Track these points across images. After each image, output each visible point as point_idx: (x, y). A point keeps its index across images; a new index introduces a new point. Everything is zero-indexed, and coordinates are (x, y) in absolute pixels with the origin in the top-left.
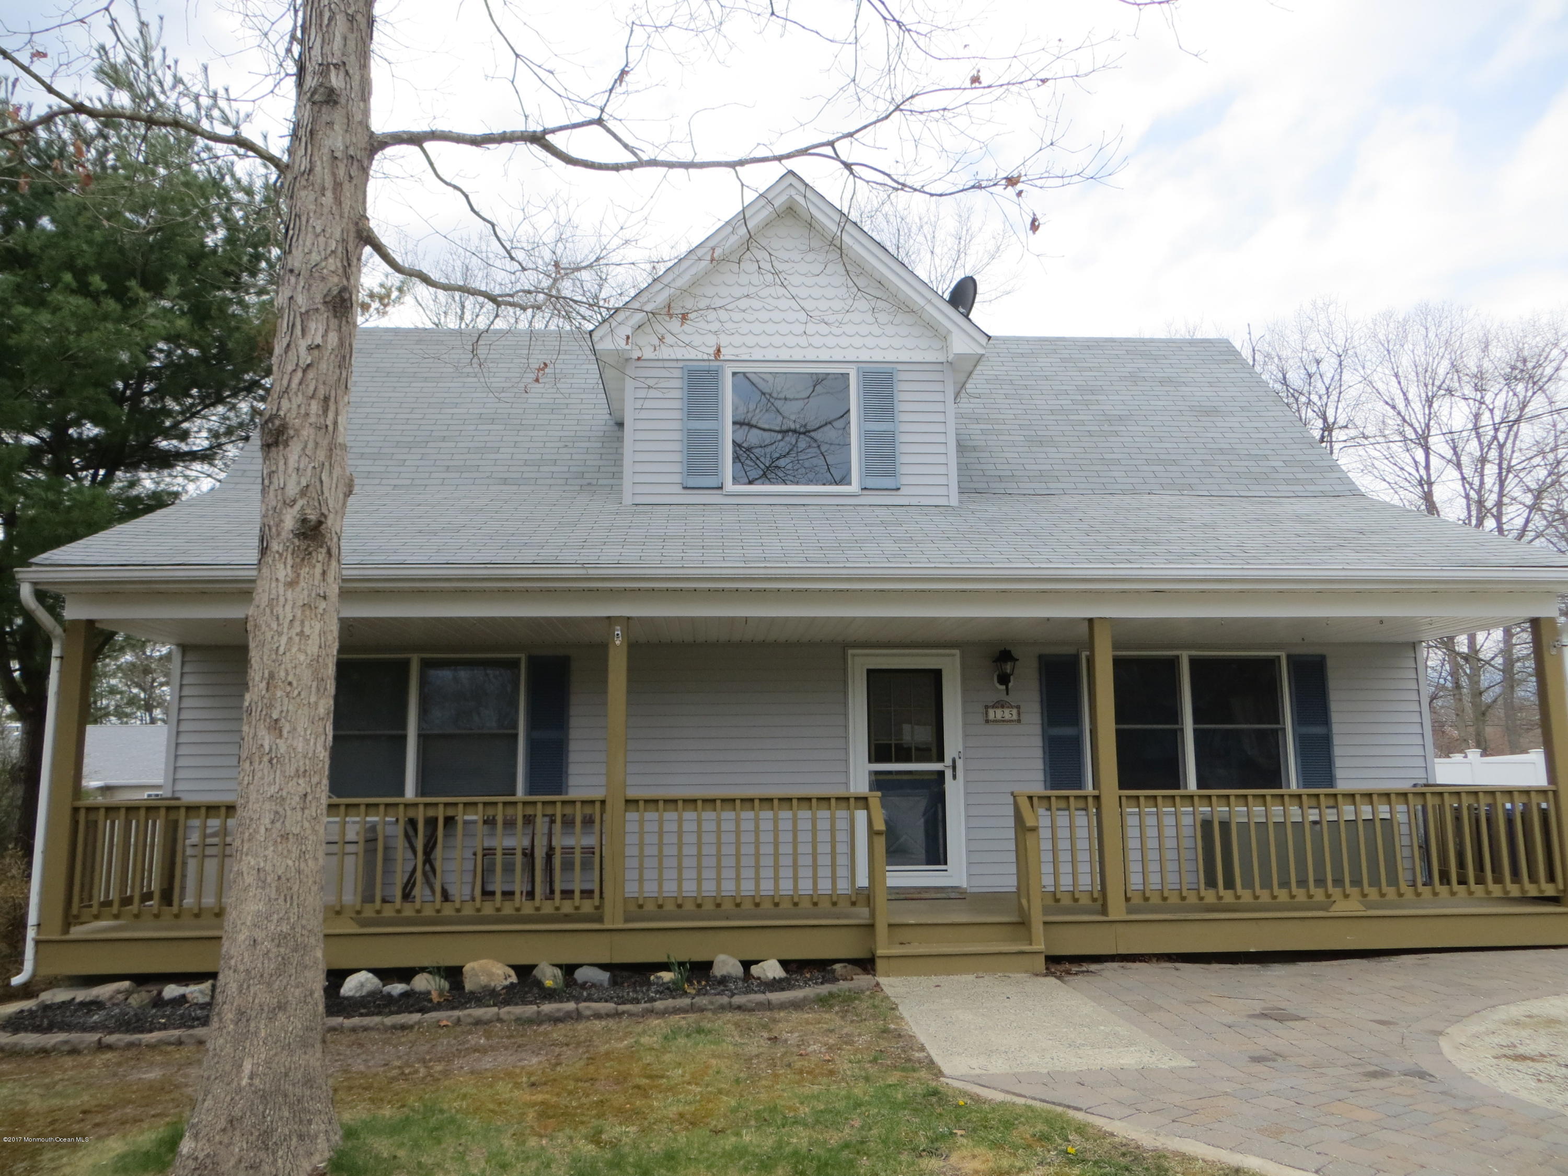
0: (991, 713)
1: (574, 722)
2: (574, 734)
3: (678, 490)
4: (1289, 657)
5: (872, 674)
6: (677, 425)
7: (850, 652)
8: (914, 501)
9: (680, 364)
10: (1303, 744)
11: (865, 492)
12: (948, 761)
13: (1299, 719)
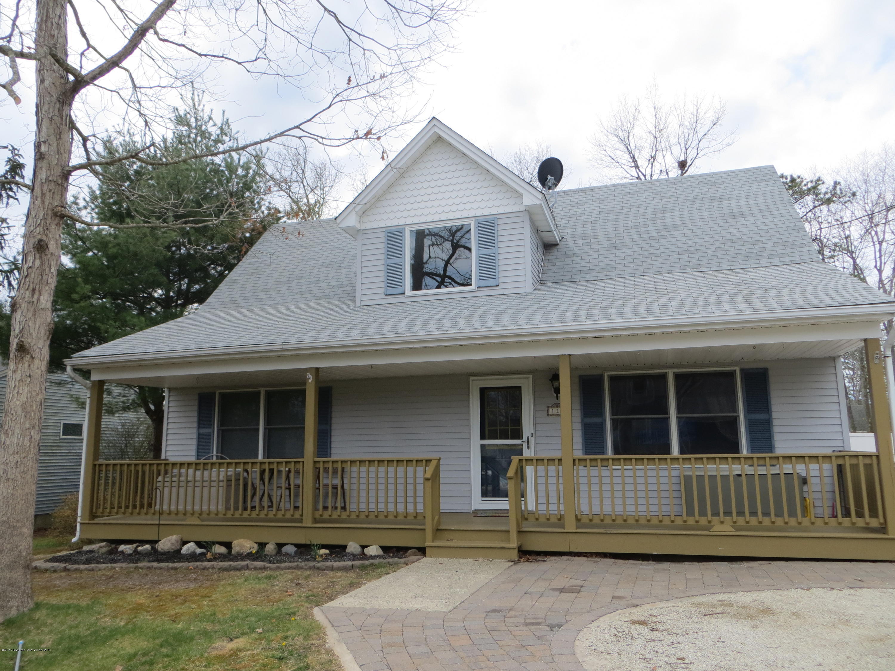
0: (551, 410)
1: (334, 420)
2: (334, 426)
3: (383, 296)
4: (742, 370)
5: (483, 392)
6: (382, 262)
7: (471, 378)
8: (506, 292)
9: (383, 230)
10: (751, 425)
11: (479, 289)
12: (525, 438)
13: (749, 410)
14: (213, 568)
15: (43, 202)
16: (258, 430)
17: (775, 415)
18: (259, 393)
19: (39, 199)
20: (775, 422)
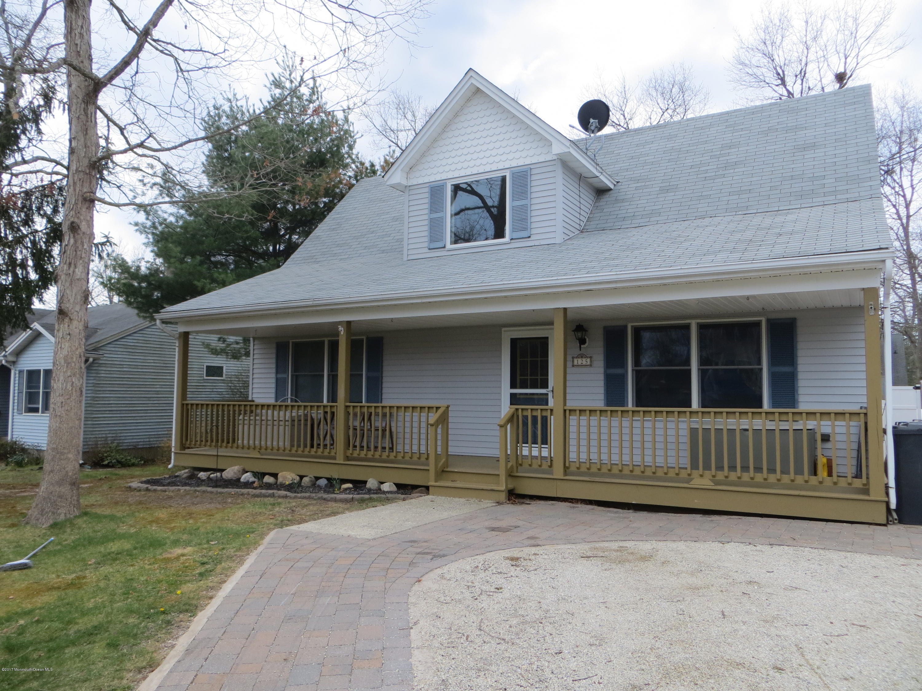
0: (575, 361)
1: (385, 368)
2: (385, 374)
3: (426, 250)
4: (769, 321)
5: (514, 342)
6: (426, 217)
7: (503, 329)
8: (537, 243)
9: (427, 185)
10: (774, 378)
11: (513, 241)
12: (550, 388)
13: (773, 362)
14: (249, 494)
15: (75, 190)
16: (323, 375)
17: (800, 368)
18: (323, 342)
19: (72, 188)
20: (800, 376)
